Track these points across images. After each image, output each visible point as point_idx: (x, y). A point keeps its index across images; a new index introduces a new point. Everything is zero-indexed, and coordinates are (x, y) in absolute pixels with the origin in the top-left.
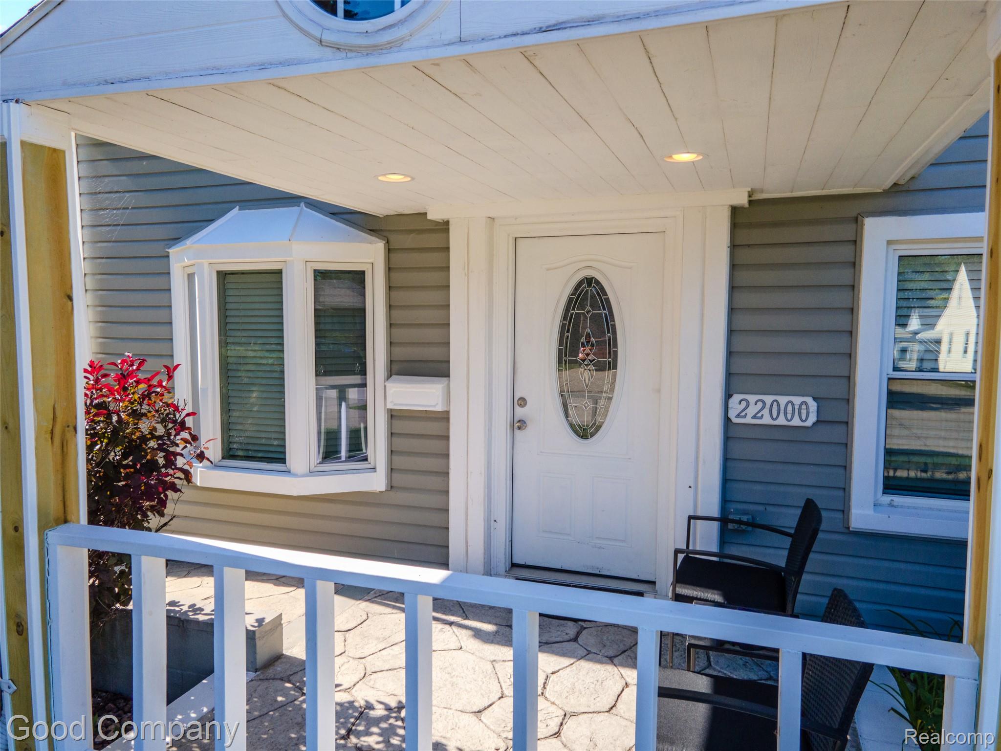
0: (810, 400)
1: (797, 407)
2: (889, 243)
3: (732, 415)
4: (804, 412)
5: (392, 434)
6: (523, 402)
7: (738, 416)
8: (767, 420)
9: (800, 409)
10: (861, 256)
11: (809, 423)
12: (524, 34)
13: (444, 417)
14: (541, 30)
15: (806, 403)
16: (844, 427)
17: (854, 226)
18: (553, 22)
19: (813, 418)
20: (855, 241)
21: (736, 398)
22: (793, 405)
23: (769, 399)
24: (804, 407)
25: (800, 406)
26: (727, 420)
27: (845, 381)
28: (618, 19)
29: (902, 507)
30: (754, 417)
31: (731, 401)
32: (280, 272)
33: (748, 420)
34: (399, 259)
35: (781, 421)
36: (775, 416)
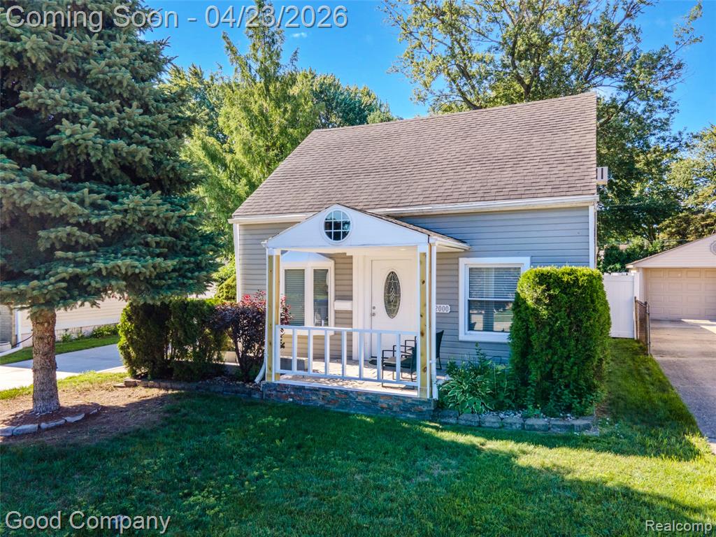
0: (448, 306)
1: (445, 308)
2: (466, 265)
5: (336, 318)
6: (374, 308)
10: (459, 268)
11: (448, 312)
13: (351, 312)
16: (457, 313)
17: (457, 260)
20: (457, 264)
24: (447, 308)
27: (457, 300)
29: (472, 334)
32: (304, 270)
34: (338, 266)
35: (442, 312)
36: (440, 310)
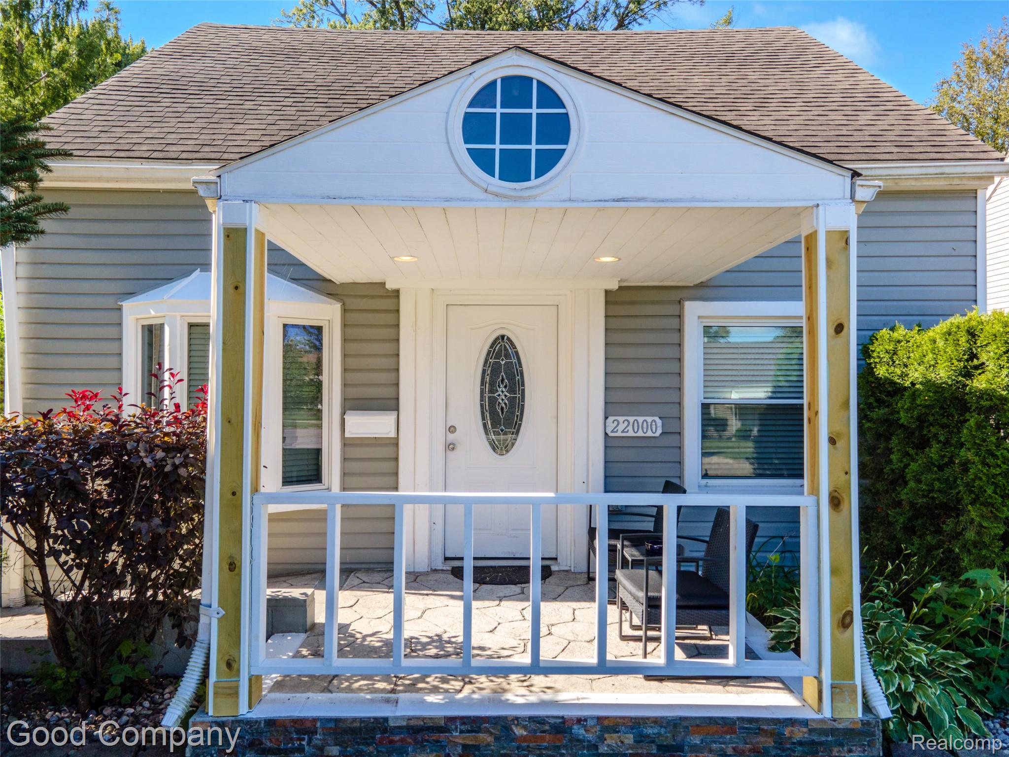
0: (657, 419)
1: (649, 424)
2: (699, 317)
3: (609, 431)
4: (654, 427)
5: (345, 460)
6: (453, 429)
7: (612, 431)
8: (631, 433)
9: (651, 425)
10: (683, 325)
11: (657, 434)
12: (605, 201)
13: (394, 443)
14: (614, 200)
15: (655, 422)
16: (677, 436)
17: (678, 306)
18: (620, 197)
19: (659, 431)
20: (680, 316)
21: (611, 419)
22: (647, 423)
23: (631, 419)
24: (654, 423)
25: (651, 423)
26: (606, 434)
27: (677, 406)
28: (654, 200)
29: (712, 486)
30: (623, 432)
31: (607, 421)
33: (619, 434)
34: (353, 317)
35: (640, 434)
36: (636, 430)
